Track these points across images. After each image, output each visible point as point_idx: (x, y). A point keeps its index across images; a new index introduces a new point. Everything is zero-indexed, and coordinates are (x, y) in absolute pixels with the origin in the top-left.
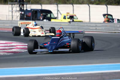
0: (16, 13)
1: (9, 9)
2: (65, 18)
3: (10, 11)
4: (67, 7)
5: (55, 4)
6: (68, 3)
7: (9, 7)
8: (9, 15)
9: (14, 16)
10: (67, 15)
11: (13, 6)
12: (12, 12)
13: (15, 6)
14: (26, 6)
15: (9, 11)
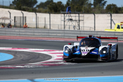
0: (68, 23)
1: (61, 18)
2: (118, 27)
3: (63, 20)
4: (120, 16)
5: (109, 13)
6: (120, 12)
7: (61, 16)
8: (61, 25)
9: (66, 25)
10: (121, 25)
11: (66, 15)
12: (64, 21)
13: (68, 15)
14: (79, 15)
15: (61, 20)
